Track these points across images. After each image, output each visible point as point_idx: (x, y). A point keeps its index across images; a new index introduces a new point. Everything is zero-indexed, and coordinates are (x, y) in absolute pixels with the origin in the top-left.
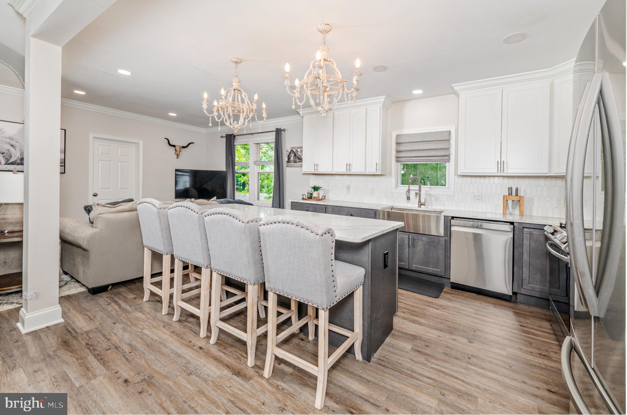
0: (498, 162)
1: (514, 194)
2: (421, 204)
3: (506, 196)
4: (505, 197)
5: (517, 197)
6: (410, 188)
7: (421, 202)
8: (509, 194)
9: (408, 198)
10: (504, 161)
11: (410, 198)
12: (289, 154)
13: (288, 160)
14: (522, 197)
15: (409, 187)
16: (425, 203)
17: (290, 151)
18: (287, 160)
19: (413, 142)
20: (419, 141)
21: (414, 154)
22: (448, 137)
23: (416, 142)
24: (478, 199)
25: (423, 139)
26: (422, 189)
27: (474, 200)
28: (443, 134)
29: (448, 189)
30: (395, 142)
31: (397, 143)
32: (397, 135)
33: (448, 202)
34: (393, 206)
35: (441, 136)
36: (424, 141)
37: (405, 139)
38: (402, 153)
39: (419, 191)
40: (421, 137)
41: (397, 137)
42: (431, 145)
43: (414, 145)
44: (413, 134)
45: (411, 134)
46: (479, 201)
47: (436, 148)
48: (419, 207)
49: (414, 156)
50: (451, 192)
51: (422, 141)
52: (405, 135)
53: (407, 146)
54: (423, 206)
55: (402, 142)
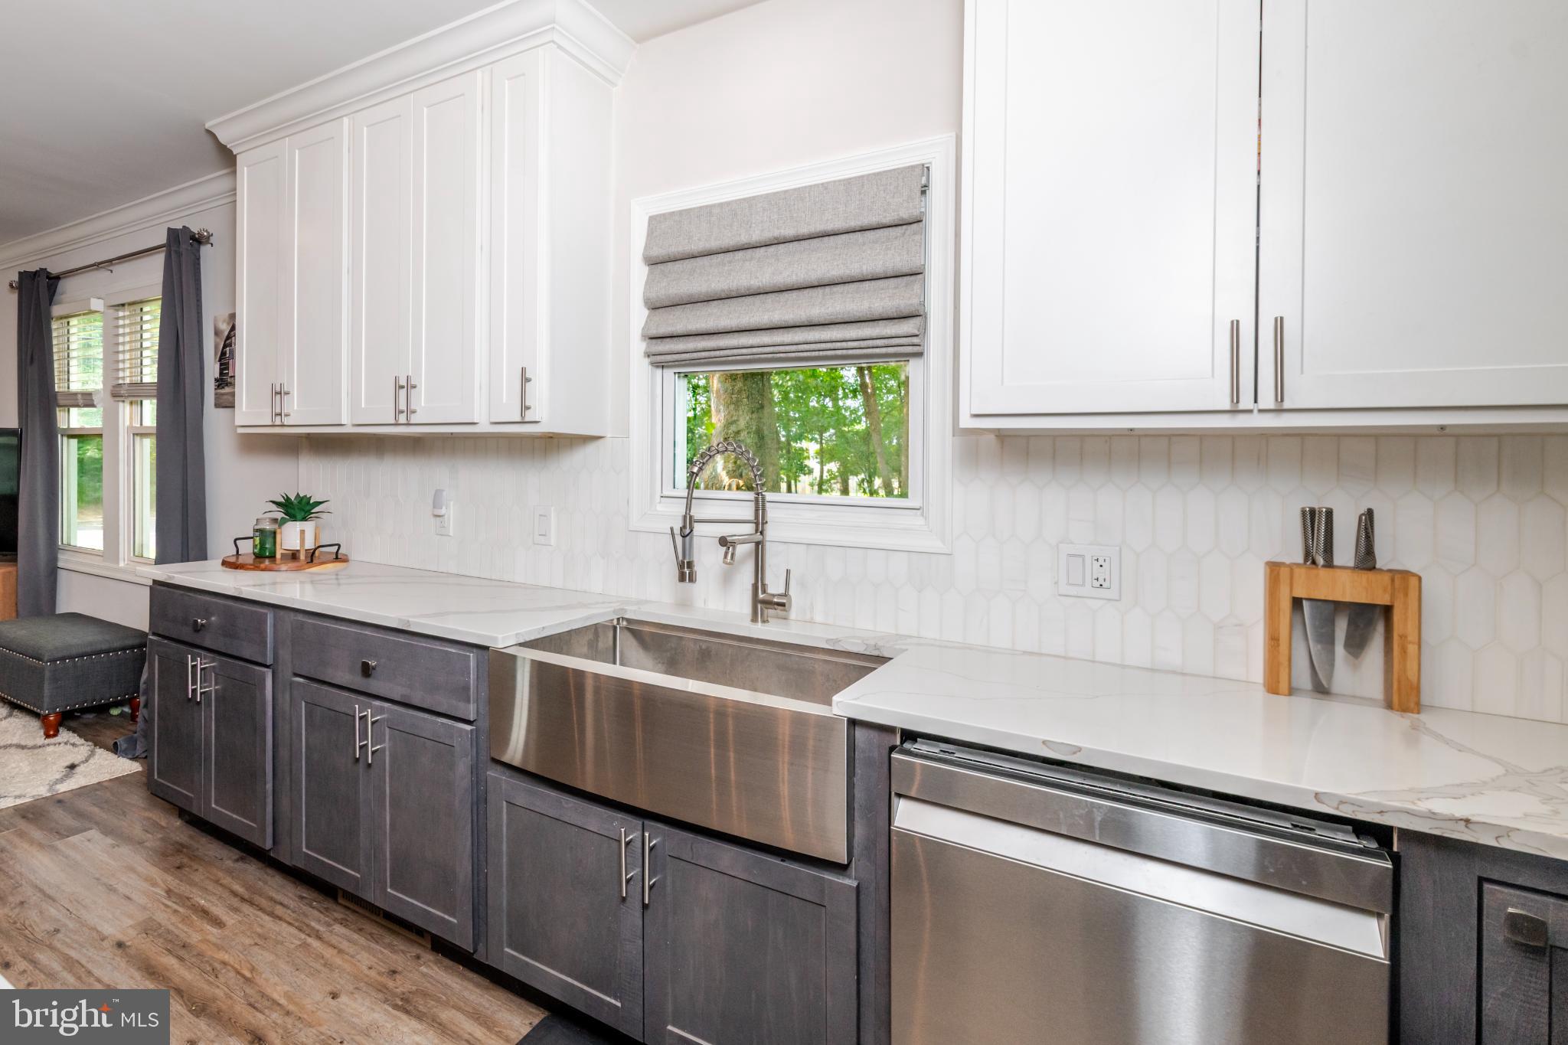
0: (1235, 327)
1: (1345, 551)
2: (764, 604)
3: (1291, 567)
4: (1284, 573)
5: (1371, 575)
6: (697, 512)
7: (764, 591)
8: (1308, 555)
9: (686, 571)
10: (1279, 324)
11: (697, 568)
12: (225, 346)
13: (221, 374)
14: (1413, 582)
15: (689, 507)
16: (785, 595)
17: (226, 333)
18: (217, 375)
19: (731, 249)
20: (756, 242)
21: (731, 318)
22: (911, 204)
23: (746, 246)
24: (1097, 584)
25: (778, 229)
26: (772, 513)
27: (1069, 584)
28: (881, 188)
29: (919, 512)
30: (643, 255)
31: (653, 262)
32: (652, 219)
33: (919, 592)
34: (626, 611)
35: (873, 202)
36: (785, 238)
37: (691, 234)
38: (678, 311)
39: (757, 524)
40: (770, 217)
41: (652, 229)
42: (819, 258)
43: (732, 264)
44: (728, 203)
45: (721, 205)
46: (1101, 592)
47: (848, 272)
48: (754, 619)
49: (734, 326)
50: (931, 531)
51: (776, 238)
52: (688, 211)
53: (699, 271)
54: (779, 611)
55: (673, 250)
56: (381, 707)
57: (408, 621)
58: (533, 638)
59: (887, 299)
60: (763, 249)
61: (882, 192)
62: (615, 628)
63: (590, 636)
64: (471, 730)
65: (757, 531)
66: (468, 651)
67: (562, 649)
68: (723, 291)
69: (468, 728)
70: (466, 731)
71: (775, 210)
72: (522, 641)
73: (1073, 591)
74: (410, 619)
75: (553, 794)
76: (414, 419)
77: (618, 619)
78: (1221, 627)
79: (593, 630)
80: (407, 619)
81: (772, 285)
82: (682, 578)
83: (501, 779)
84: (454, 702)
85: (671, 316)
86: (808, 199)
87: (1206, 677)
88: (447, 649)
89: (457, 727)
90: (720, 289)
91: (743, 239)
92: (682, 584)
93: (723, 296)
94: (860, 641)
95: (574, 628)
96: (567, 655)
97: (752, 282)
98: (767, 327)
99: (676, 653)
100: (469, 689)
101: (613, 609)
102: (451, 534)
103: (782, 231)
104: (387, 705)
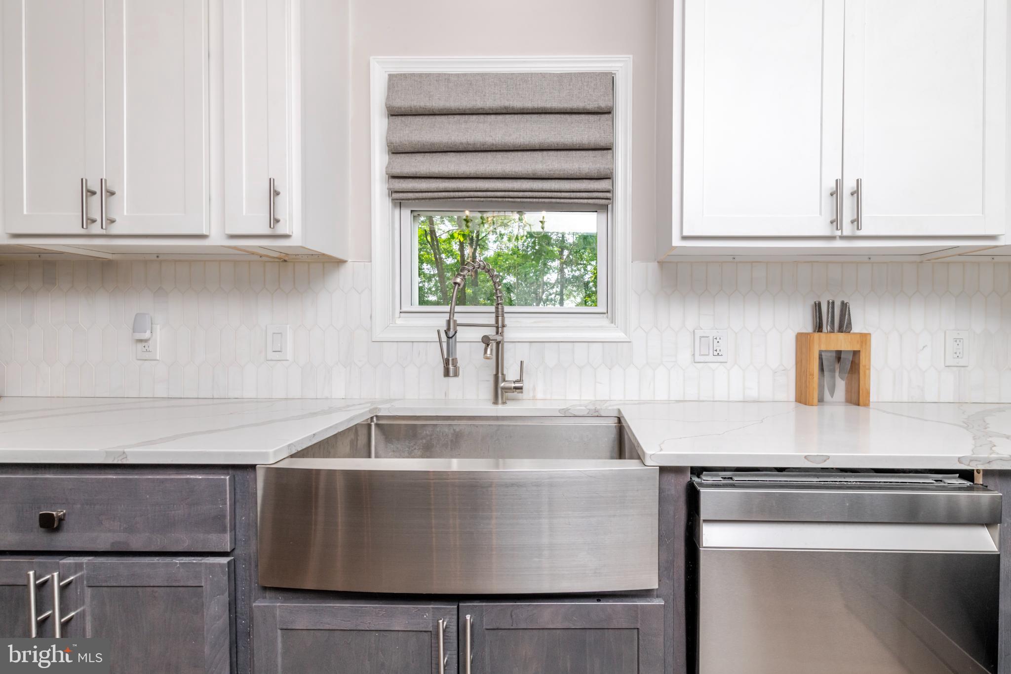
2: (504, 387)
3: (807, 335)
4: (804, 339)
5: (847, 335)
6: (457, 320)
7: (502, 381)
9: (450, 367)
14: (869, 337)
15: (452, 316)
16: (521, 381)
19: (468, 112)
20: (490, 109)
21: (470, 166)
22: (606, 98)
23: (481, 111)
24: (716, 353)
25: (508, 100)
26: (509, 320)
27: (700, 355)
28: (585, 84)
29: (605, 316)
30: (386, 105)
31: (394, 113)
32: (391, 77)
33: (610, 369)
34: (379, 409)
35: (579, 93)
36: (513, 108)
37: (432, 93)
38: (419, 157)
39: (497, 328)
40: (500, 91)
41: (393, 84)
42: (539, 128)
43: (468, 124)
44: (465, 75)
45: (458, 75)
46: (719, 359)
47: (562, 140)
48: (496, 402)
49: (472, 172)
50: (617, 327)
51: (506, 108)
52: (428, 75)
53: (438, 126)
54: (516, 394)
55: (415, 104)
56: (76, 564)
57: (124, 453)
58: (304, 447)
59: (591, 163)
60: (493, 117)
61: (586, 87)
62: (369, 426)
63: (352, 436)
64: (229, 563)
65: (497, 333)
66: (223, 474)
67: (330, 453)
68: (461, 143)
69: (224, 560)
70: (221, 565)
71: (505, 86)
72: (294, 451)
73: (702, 359)
74: (125, 450)
75: (347, 605)
76: (115, 229)
77: (372, 418)
78: (776, 372)
79: (354, 431)
80: (121, 450)
81: (503, 143)
82: (447, 374)
83: (275, 607)
84: (201, 536)
85: (414, 160)
86: (530, 82)
87: (770, 402)
88: (188, 476)
89: (206, 564)
90: (460, 142)
91: (478, 104)
92: (447, 378)
93: (461, 148)
94: (584, 408)
95: (340, 431)
96: (334, 457)
97: (487, 139)
98: (500, 176)
99: (431, 439)
100: (224, 516)
101: (368, 409)
102: (158, 358)
103: (511, 103)
104: (85, 560)
